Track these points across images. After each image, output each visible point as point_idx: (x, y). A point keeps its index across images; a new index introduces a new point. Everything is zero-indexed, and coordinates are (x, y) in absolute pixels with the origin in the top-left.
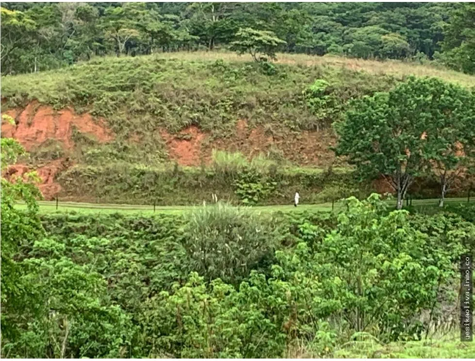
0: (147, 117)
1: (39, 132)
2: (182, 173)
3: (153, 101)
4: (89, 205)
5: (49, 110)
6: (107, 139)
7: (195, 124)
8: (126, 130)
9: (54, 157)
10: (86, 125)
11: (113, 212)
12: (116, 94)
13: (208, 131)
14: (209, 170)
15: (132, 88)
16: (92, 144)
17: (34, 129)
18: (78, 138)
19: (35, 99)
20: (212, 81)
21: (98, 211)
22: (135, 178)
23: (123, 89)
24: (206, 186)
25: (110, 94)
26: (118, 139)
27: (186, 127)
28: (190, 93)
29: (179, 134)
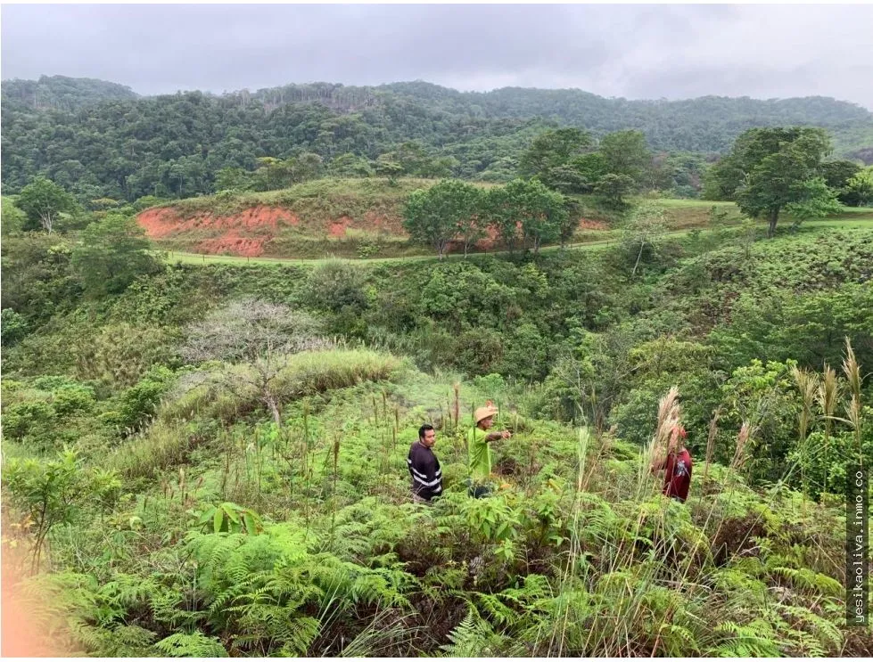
0: (320, 211)
1: (260, 220)
2: (328, 241)
3: (326, 202)
4: (267, 259)
5: (268, 208)
6: (296, 223)
7: (346, 214)
8: (307, 218)
9: (264, 234)
10: (286, 216)
11: (278, 263)
12: (306, 199)
13: (352, 218)
14: (344, 239)
15: (316, 196)
16: (287, 226)
17: (258, 218)
18: (281, 224)
19: (261, 203)
20: (361, 191)
21: (268, 263)
22: (302, 245)
23: (311, 196)
24: (341, 249)
25: (303, 199)
26: (300, 223)
27: (341, 216)
28: (346, 198)
29: (336, 219)
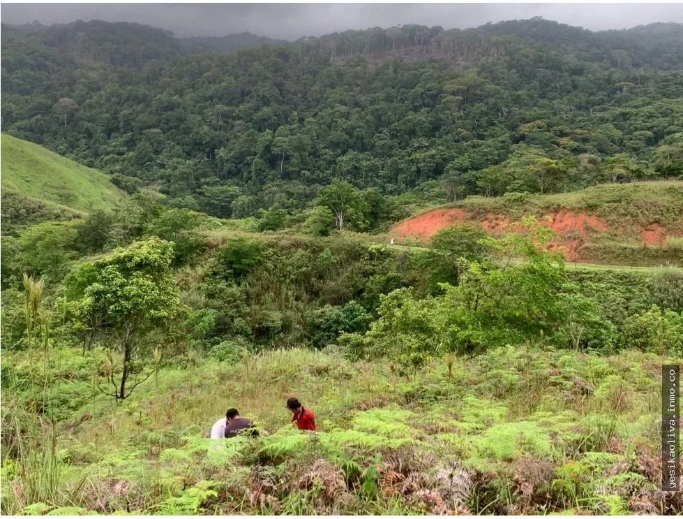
0: (629, 217)
1: (566, 225)
2: (648, 249)
3: (632, 208)
4: (594, 265)
5: (572, 213)
6: (605, 229)
7: (657, 221)
8: (616, 225)
9: (575, 239)
10: (593, 222)
11: (608, 269)
12: (610, 204)
13: (664, 225)
14: (664, 247)
15: (620, 201)
16: (596, 232)
17: (563, 224)
18: (588, 229)
19: (564, 207)
20: (668, 197)
21: (599, 269)
22: (621, 251)
23: (614, 202)
24: (663, 257)
25: (607, 205)
26: (611, 229)
27: (652, 223)
28: (653, 204)
29: (647, 227)
